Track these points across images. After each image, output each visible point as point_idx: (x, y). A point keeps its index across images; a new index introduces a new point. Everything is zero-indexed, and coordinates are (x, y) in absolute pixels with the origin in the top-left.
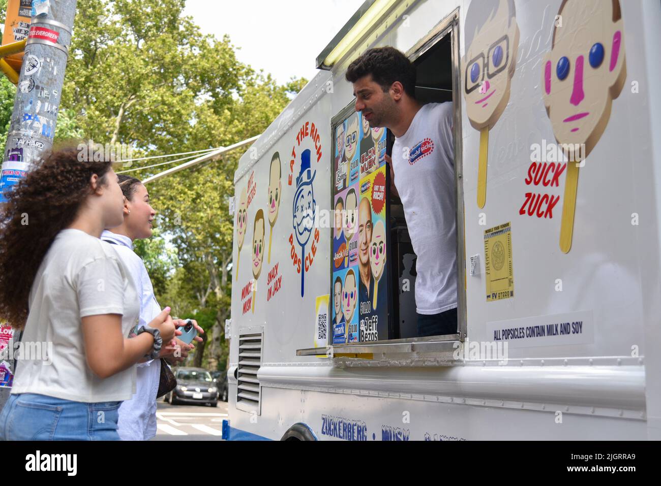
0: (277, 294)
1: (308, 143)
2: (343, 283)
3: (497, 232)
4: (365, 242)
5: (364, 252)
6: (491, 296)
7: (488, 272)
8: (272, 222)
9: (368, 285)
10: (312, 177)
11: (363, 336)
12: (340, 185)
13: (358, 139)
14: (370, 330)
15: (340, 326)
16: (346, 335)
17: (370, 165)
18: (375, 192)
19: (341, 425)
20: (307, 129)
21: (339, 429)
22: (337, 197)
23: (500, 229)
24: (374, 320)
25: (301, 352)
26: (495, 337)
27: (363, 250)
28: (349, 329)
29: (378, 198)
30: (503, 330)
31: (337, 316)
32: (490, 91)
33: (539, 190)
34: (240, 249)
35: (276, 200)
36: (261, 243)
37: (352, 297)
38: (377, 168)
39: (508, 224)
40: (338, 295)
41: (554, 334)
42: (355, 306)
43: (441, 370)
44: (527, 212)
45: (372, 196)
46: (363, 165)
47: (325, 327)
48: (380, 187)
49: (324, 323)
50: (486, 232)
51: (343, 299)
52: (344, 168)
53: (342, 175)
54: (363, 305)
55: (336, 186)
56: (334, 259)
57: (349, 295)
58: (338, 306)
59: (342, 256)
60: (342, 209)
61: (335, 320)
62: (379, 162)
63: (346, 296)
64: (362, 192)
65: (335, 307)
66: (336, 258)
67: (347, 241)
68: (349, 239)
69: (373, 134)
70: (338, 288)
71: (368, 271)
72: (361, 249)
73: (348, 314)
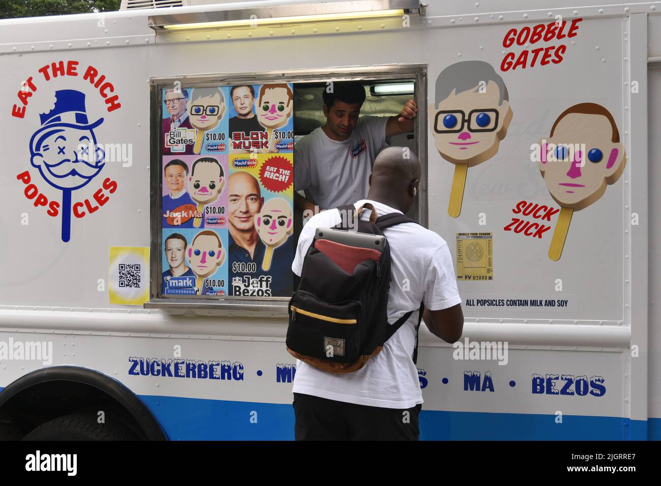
1: (77, 84)
2: (190, 241)
3: (475, 237)
4: (244, 210)
5: (243, 219)
6: (463, 277)
7: (462, 260)
11: (237, 291)
12: (177, 148)
13: (224, 115)
16: (198, 288)
17: (256, 146)
18: (267, 172)
21: (177, 369)
22: (167, 158)
23: (478, 235)
24: (264, 279)
26: (468, 304)
27: (239, 217)
28: (205, 283)
29: (277, 179)
30: (478, 300)
31: (174, 270)
37: (212, 256)
38: (272, 152)
39: (488, 234)
40: (174, 250)
41: (538, 306)
42: (218, 264)
44: (513, 230)
45: (262, 174)
46: (237, 142)
47: (138, 277)
48: (281, 170)
49: (133, 272)
50: (460, 234)
51: (190, 255)
52: (188, 134)
53: (182, 140)
54: (239, 265)
55: (166, 147)
56: (165, 216)
57: (205, 253)
58: (176, 260)
59: (186, 216)
60: (185, 172)
61: (169, 273)
62: (278, 148)
63: (198, 253)
64: (236, 166)
65: (170, 261)
66: (171, 216)
67: (198, 204)
68: (202, 203)
69: (261, 120)
70: (176, 244)
71: (251, 237)
72: (236, 216)
73: (202, 270)
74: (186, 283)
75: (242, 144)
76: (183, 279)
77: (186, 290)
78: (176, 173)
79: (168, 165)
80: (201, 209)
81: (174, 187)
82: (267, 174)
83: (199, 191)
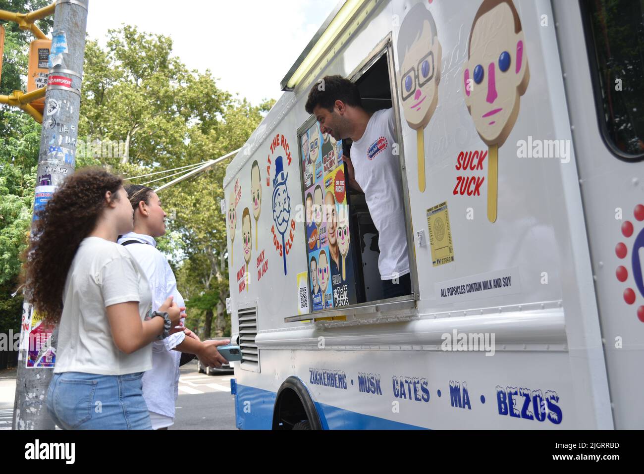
0: (265, 274)
1: (280, 151)
2: (317, 261)
3: (437, 210)
4: (332, 227)
5: (332, 235)
6: (436, 262)
7: (432, 242)
8: (256, 217)
9: (337, 261)
10: (285, 178)
11: (336, 302)
12: (308, 183)
13: (320, 144)
14: (342, 297)
15: (317, 296)
16: (323, 303)
17: (331, 165)
18: (336, 187)
19: (325, 375)
20: (278, 140)
21: (324, 379)
22: (306, 193)
23: (439, 208)
24: (345, 289)
25: (287, 320)
26: (442, 295)
28: (325, 297)
29: (339, 191)
30: (448, 289)
31: (315, 288)
32: (421, 98)
33: (467, 174)
34: (233, 241)
35: (258, 199)
36: (249, 235)
37: (325, 272)
38: (336, 167)
39: (445, 203)
40: (314, 271)
41: (489, 289)
42: (328, 279)
43: (401, 325)
44: (459, 192)
45: (335, 190)
46: (325, 165)
47: (306, 298)
48: (341, 182)
49: (304, 294)
50: (428, 211)
51: (318, 274)
52: (310, 169)
53: (309, 175)
54: (335, 277)
55: (305, 184)
56: (309, 242)
57: (323, 271)
58: (315, 280)
61: (314, 292)
62: (338, 162)
63: (321, 271)
64: (326, 187)
65: (313, 281)
67: (317, 227)
68: (319, 226)
70: (313, 265)
71: (336, 250)
72: (330, 233)
78: (309, 204)
79: (307, 199)
83: (317, 216)
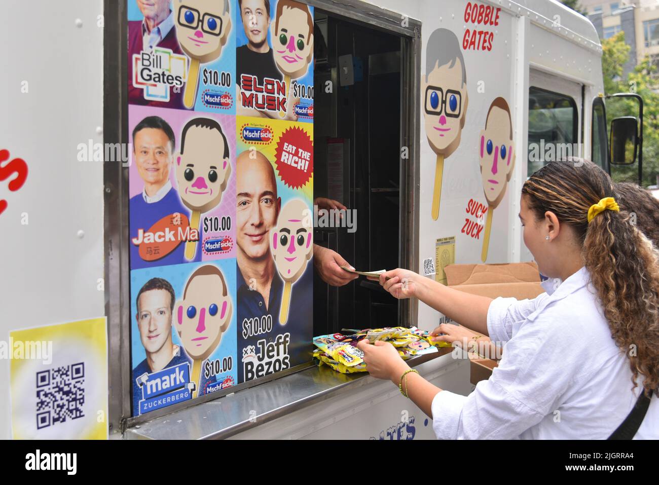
2: (179, 290)
3: (446, 242)
4: (257, 222)
5: (254, 239)
7: (438, 273)
11: (249, 372)
14: (270, 357)
16: (194, 385)
17: (272, 104)
18: (284, 153)
23: (448, 240)
27: (250, 236)
31: (154, 357)
32: (444, 127)
37: (214, 314)
38: (290, 119)
39: (453, 238)
42: (223, 328)
44: (466, 231)
46: (247, 93)
47: (79, 392)
48: (300, 150)
49: (69, 385)
50: (438, 240)
51: (180, 321)
52: (173, 64)
53: (163, 74)
54: (251, 323)
55: (135, 85)
56: (135, 241)
57: (203, 311)
58: (157, 335)
59: (173, 239)
60: (169, 144)
61: (145, 367)
62: (297, 113)
63: (192, 313)
64: (247, 138)
65: (145, 339)
66: (146, 241)
67: (191, 212)
68: (199, 210)
69: (278, 59)
70: (156, 299)
71: (266, 269)
72: (246, 234)
73: (198, 345)
74: (175, 379)
75: (254, 99)
76: (168, 373)
77: (175, 394)
78: (154, 146)
79: (138, 128)
80: (196, 222)
81: (151, 176)
82: (284, 157)
83: (193, 186)
